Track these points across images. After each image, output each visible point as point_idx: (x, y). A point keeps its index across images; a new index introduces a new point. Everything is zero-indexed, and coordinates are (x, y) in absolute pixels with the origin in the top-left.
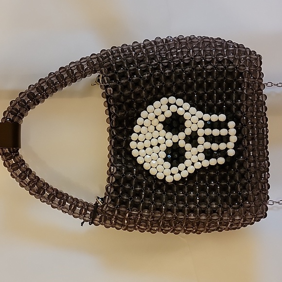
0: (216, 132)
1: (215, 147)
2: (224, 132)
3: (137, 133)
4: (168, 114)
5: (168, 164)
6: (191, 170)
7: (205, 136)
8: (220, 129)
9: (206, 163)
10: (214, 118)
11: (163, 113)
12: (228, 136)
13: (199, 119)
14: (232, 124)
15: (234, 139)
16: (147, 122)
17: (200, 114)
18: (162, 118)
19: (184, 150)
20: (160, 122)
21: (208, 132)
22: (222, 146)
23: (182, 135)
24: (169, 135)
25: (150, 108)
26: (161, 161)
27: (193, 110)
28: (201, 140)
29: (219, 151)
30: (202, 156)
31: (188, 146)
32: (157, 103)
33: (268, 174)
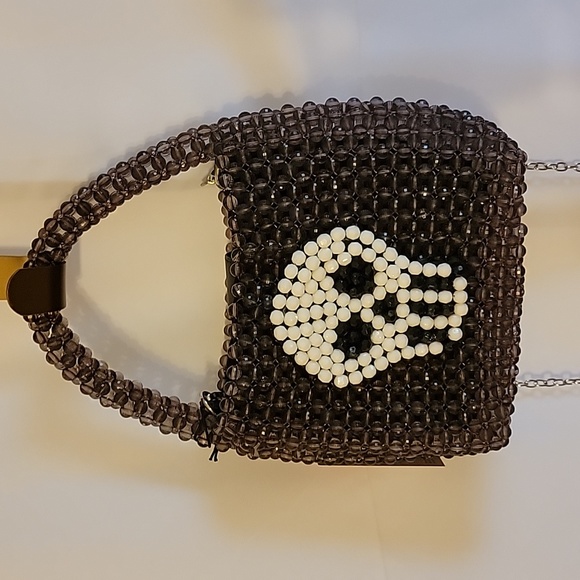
0: (431, 297)
1: (427, 323)
3: (285, 295)
7: (410, 303)
9: (409, 353)
10: (430, 270)
11: (335, 257)
17: (403, 261)
19: (370, 328)
20: (328, 274)
27: (391, 253)
30: (403, 341)
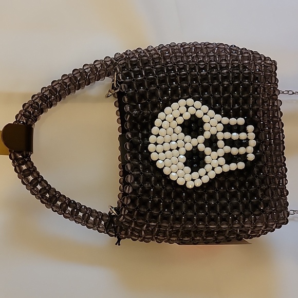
2: (243, 136)
4: (187, 116)
5: (188, 169)
6: (212, 175)
8: (239, 132)
12: (248, 140)
13: (219, 123)
14: (250, 128)
15: (253, 143)
16: (165, 124)
18: (180, 120)
21: (227, 135)
22: (242, 150)
23: (201, 139)
24: (188, 138)
25: (167, 109)
26: (181, 165)
28: (221, 143)
29: (238, 155)
31: (208, 150)
32: (174, 105)
33: (286, 180)
